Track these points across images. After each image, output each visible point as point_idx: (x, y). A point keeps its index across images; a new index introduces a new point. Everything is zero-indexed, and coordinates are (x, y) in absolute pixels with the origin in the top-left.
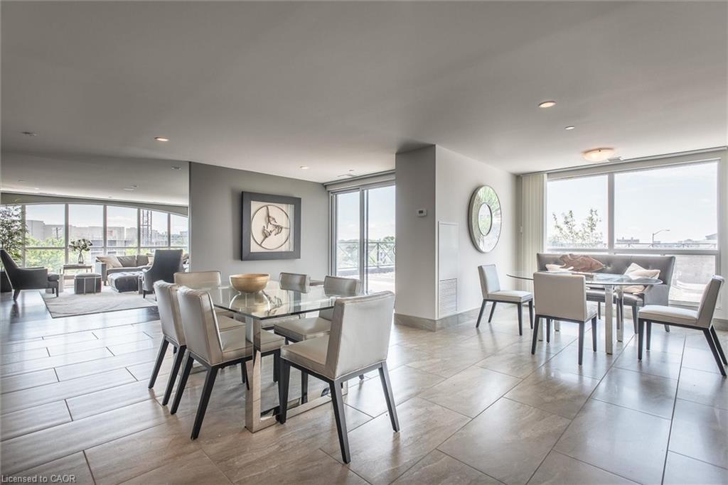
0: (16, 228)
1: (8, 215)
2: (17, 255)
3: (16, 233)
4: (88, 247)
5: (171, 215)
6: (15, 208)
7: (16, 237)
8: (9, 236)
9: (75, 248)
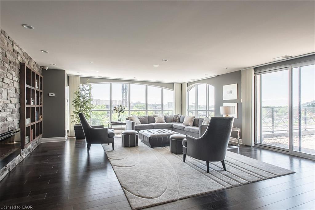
0: (87, 98)
1: (84, 90)
2: (88, 115)
3: (87, 101)
4: (123, 110)
5: (164, 89)
6: (87, 85)
7: (87, 104)
8: (84, 103)
9: (117, 111)
